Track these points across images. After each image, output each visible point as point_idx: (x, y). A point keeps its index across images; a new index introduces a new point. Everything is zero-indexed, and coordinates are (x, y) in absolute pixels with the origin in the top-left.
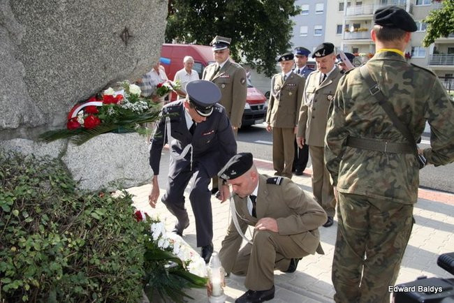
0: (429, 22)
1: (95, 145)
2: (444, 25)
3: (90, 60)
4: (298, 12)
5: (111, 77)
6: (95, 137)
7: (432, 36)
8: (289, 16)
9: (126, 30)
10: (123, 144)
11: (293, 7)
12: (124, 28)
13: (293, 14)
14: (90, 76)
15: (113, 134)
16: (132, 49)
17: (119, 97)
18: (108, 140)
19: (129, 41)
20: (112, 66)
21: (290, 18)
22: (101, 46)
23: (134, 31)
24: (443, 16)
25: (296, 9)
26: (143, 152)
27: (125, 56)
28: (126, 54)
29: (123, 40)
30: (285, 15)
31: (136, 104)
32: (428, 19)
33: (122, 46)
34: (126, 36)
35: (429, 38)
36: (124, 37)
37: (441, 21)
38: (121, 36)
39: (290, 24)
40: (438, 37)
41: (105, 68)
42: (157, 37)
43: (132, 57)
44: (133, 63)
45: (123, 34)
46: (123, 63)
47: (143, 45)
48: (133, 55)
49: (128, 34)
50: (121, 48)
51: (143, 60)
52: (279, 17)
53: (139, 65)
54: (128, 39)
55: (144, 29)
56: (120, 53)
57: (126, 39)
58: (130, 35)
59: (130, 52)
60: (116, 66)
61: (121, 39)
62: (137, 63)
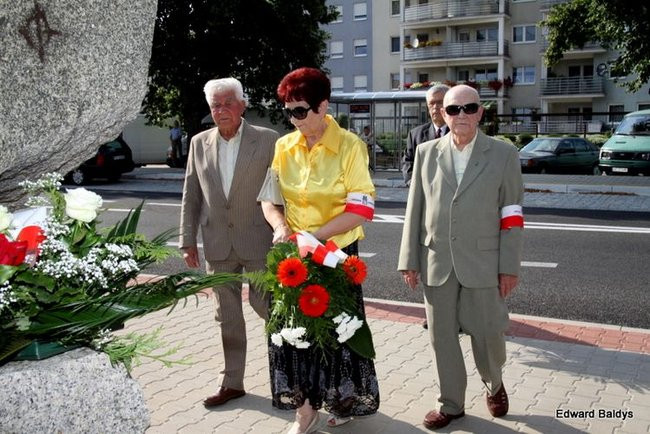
0: (552, 25)
2: (578, 28)
4: (335, 16)
7: (558, 47)
8: (319, 24)
9: (38, 14)
10: (58, 403)
11: (325, 8)
12: (30, 5)
13: (327, 19)
15: (17, 375)
16: (63, 72)
17: (32, 235)
19: (50, 49)
21: (321, 27)
23: (63, 17)
24: (573, 14)
25: (329, 12)
26: (126, 413)
27: (42, 94)
28: (44, 87)
29: (30, 43)
30: (312, 22)
31: (91, 256)
32: (548, 19)
33: (29, 62)
34: (40, 31)
35: (554, 50)
36: (34, 33)
37: (571, 23)
38: (24, 32)
39: (321, 38)
40: (568, 48)
42: (134, 35)
43: (64, 95)
44: (67, 114)
45: (28, 24)
46: (35, 118)
47: (95, 61)
48: (67, 91)
49: (47, 25)
50: (28, 68)
51: (99, 106)
52: (304, 25)
53: (86, 120)
54: (48, 42)
55: (97, 10)
56: (24, 86)
57: (40, 39)
58: (53, 27)
59: (54, 83)
60: (12, 127)
61: (22, 42)
62: (80, 114)
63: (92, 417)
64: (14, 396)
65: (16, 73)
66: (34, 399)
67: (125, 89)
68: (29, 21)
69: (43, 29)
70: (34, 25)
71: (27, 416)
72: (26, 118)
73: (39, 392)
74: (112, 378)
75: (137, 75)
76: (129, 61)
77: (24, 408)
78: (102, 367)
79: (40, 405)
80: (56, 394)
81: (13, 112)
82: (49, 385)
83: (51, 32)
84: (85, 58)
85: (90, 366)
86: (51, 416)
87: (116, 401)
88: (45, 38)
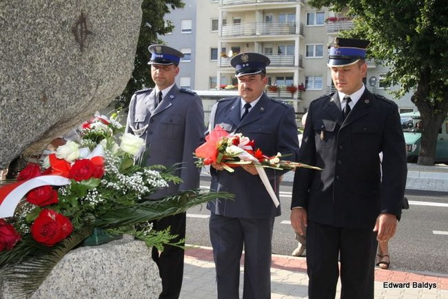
1: (61, 283)
3: (17, 80)
5: (54, 119)
6: (60, 264)
9: (82, 19)
10: (116, 271)
11: (163, 23)
12: (79, 14)
13: (163, 31)
14: (17, 115)
15: (95, 250)
16: (91, 59)
18: (85, 266)
19: (86, 43)
20: (57, 95)
21: (159, 37)
22: (39, 48)
23: (95, 22)
25: (166, 25)
26: (150, 282)
27: (79, 73)
28: (81, 68)
29: (77, 39)
30: (153, 33)
33: (75, 51)
34: (82, 32)
36: (79, 32)
38: (74, 31)
41: (45, 99)
42: (129, 37)
43: (90, 75)
44: (91, 88)
45: (77, 27)
46: (75, 89)
47: (108, 53)
48: (92, 72)
49: (86, 28)
50: (74, 55)
51: (107, 83)
52: (146, 35)
53: (99, 93)
54: (85, 38)
55: (111, 19)
56: (71, 67)
57: (82, 37)
58: (89, 29)
59: (86, 66)
60: (63, 93)
61: (73, 37)
62: (97, 88)
63: (132, 283)
64: (94, 263)
65: (68, 58)
66: (104, 267)
67: (121, 73)
68: (77, 24)
69: (84, 30)
70: (79, 27)
71: (100, 278)
72: (71, 88)
73: (106, 263)
74: (143, 258)
75: (128, 65)
76: (125, 54)
77: (98, 272)
78: (137, 251)
79: (107, 271)
80: (115, 265)
81: (65, 84)
82: (112, 259)
83: (88, 32)
84: (103, 51)
85: (131, 249)
86: (113, 279)
87: (145, 274)
88: (84, 36)
